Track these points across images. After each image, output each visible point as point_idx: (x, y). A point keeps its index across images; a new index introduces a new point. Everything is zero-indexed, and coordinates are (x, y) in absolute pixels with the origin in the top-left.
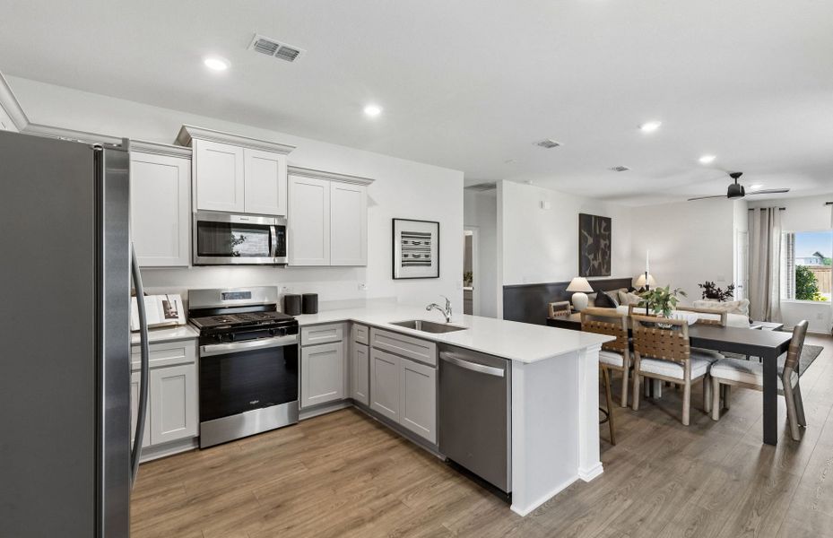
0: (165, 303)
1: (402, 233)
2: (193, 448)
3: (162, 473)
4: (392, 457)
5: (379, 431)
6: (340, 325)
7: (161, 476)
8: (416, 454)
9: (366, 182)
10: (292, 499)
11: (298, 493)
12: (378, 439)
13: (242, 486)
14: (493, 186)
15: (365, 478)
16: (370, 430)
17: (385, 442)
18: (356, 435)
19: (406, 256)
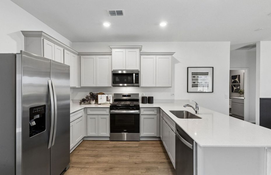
0: (107, 97)
1: (192, 73)
2: (109, 140)
3: (98, 145)
4: (159, 167)
5: (163, 154)
6: (156, 109)
7: (97, 145)
8: (170, 170)
9: (171, 54)
10: (117, 167)
11: (119, 166)
12: (160, 157)
13: (109, 157)
14: (254, 46)
15: (143, 171)
16: (160, 152)
17: (162, 159)
18: (154, 152)
19: (194, 83)
